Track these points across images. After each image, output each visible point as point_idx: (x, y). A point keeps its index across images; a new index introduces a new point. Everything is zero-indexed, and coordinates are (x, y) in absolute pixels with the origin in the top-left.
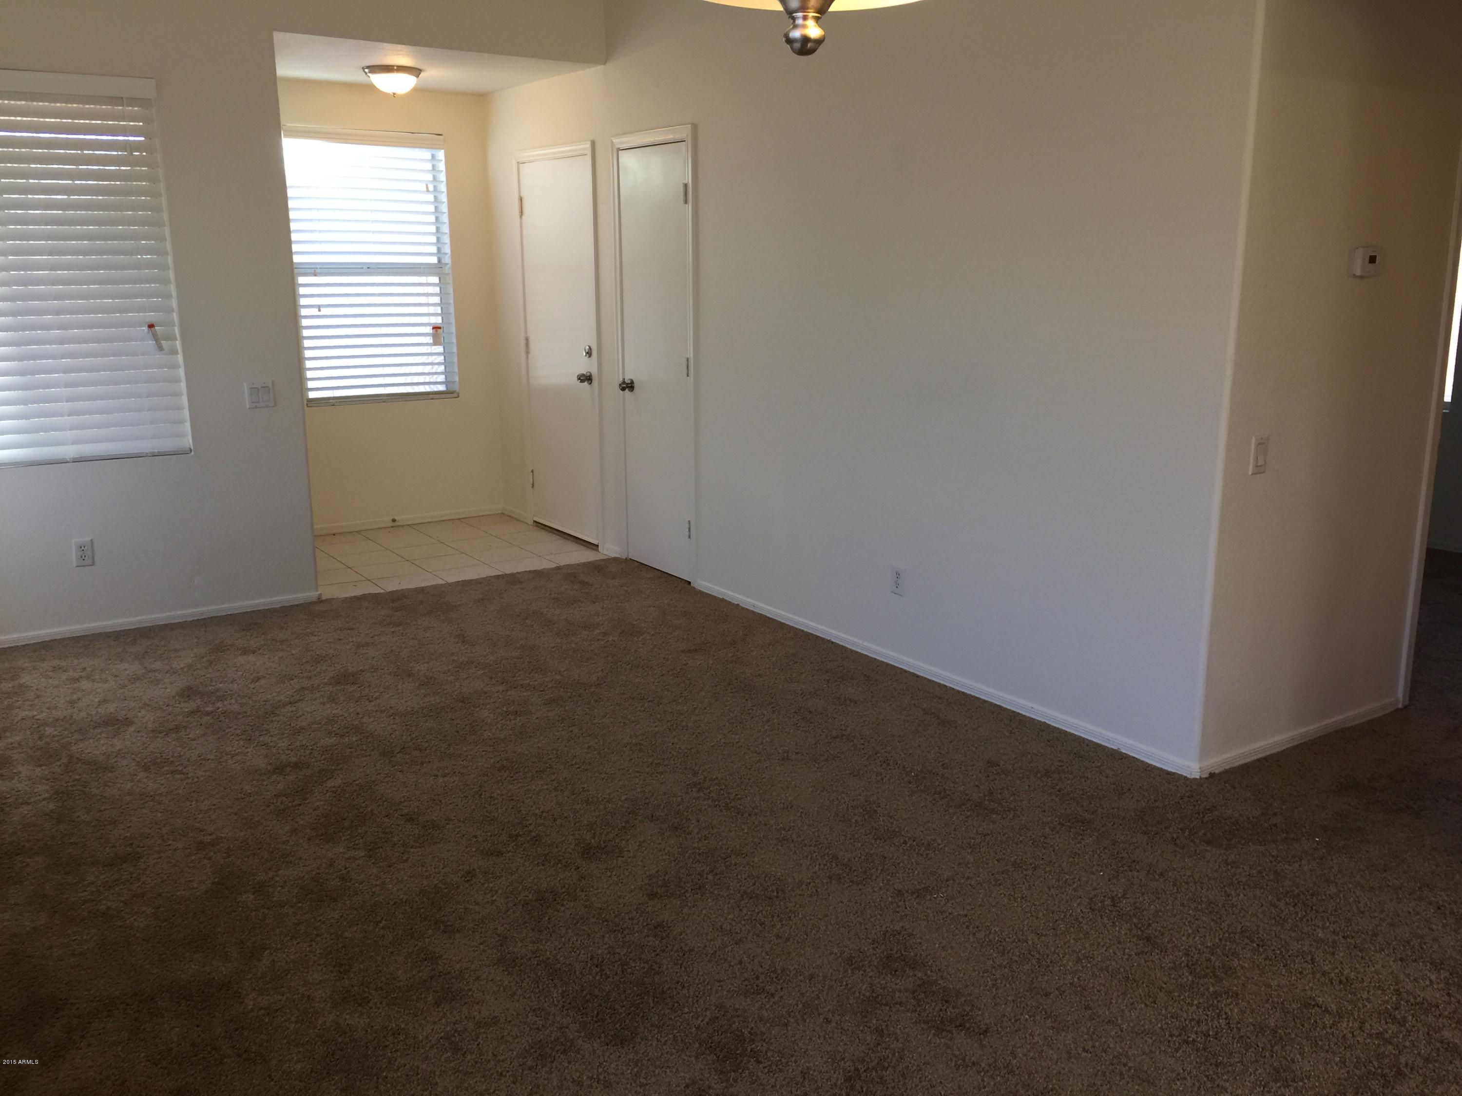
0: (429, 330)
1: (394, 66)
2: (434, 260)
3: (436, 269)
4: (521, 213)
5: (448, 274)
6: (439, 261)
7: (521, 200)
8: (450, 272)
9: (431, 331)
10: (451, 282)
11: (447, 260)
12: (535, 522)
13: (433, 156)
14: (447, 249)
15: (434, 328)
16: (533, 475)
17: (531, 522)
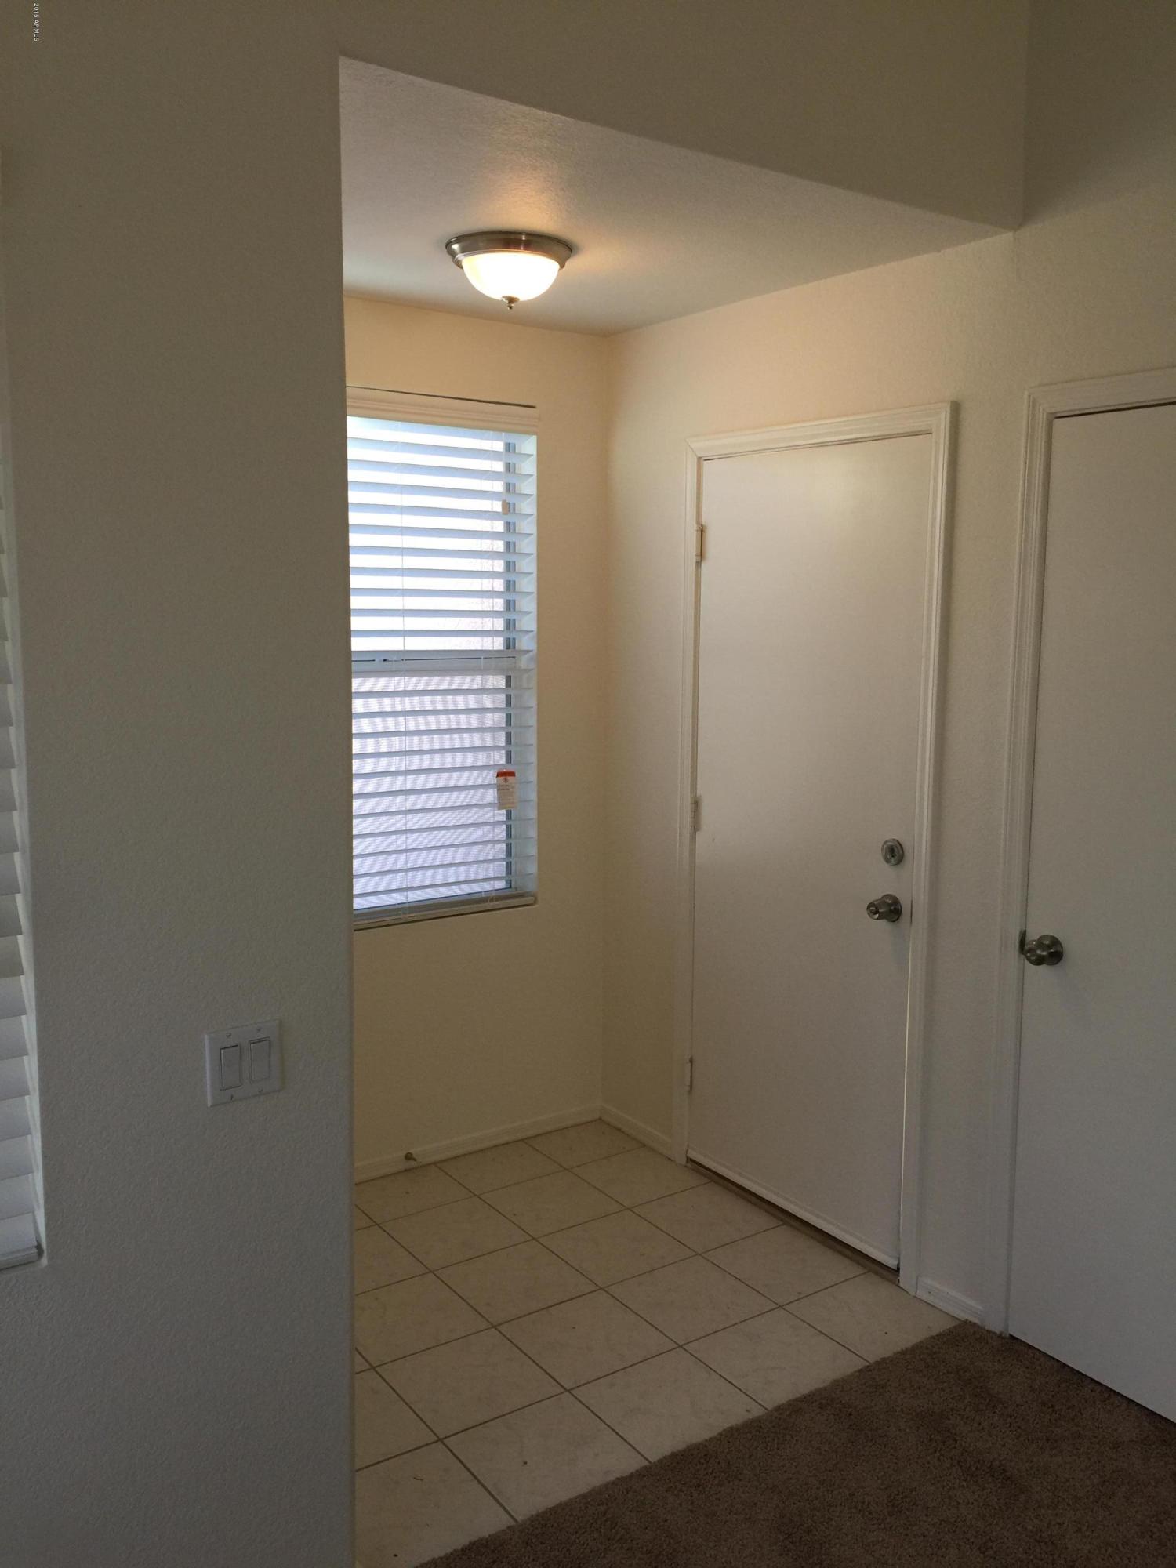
0: (491, 777)
1: (521, 233)
2: (498, 644)
3: (504, 661)
4: (701, 555)
5: (526, 671)
6: (509, 644)
7: (702, 531)
8: (533, 666)
9: (494, 781)
10: (534, 684)
11: (527, 643)
12: (690, 1160)
13: (509, 447)
14: (528, 623)
15: (499, 775)
16: (692, 1066)
17: (684, 1161)
